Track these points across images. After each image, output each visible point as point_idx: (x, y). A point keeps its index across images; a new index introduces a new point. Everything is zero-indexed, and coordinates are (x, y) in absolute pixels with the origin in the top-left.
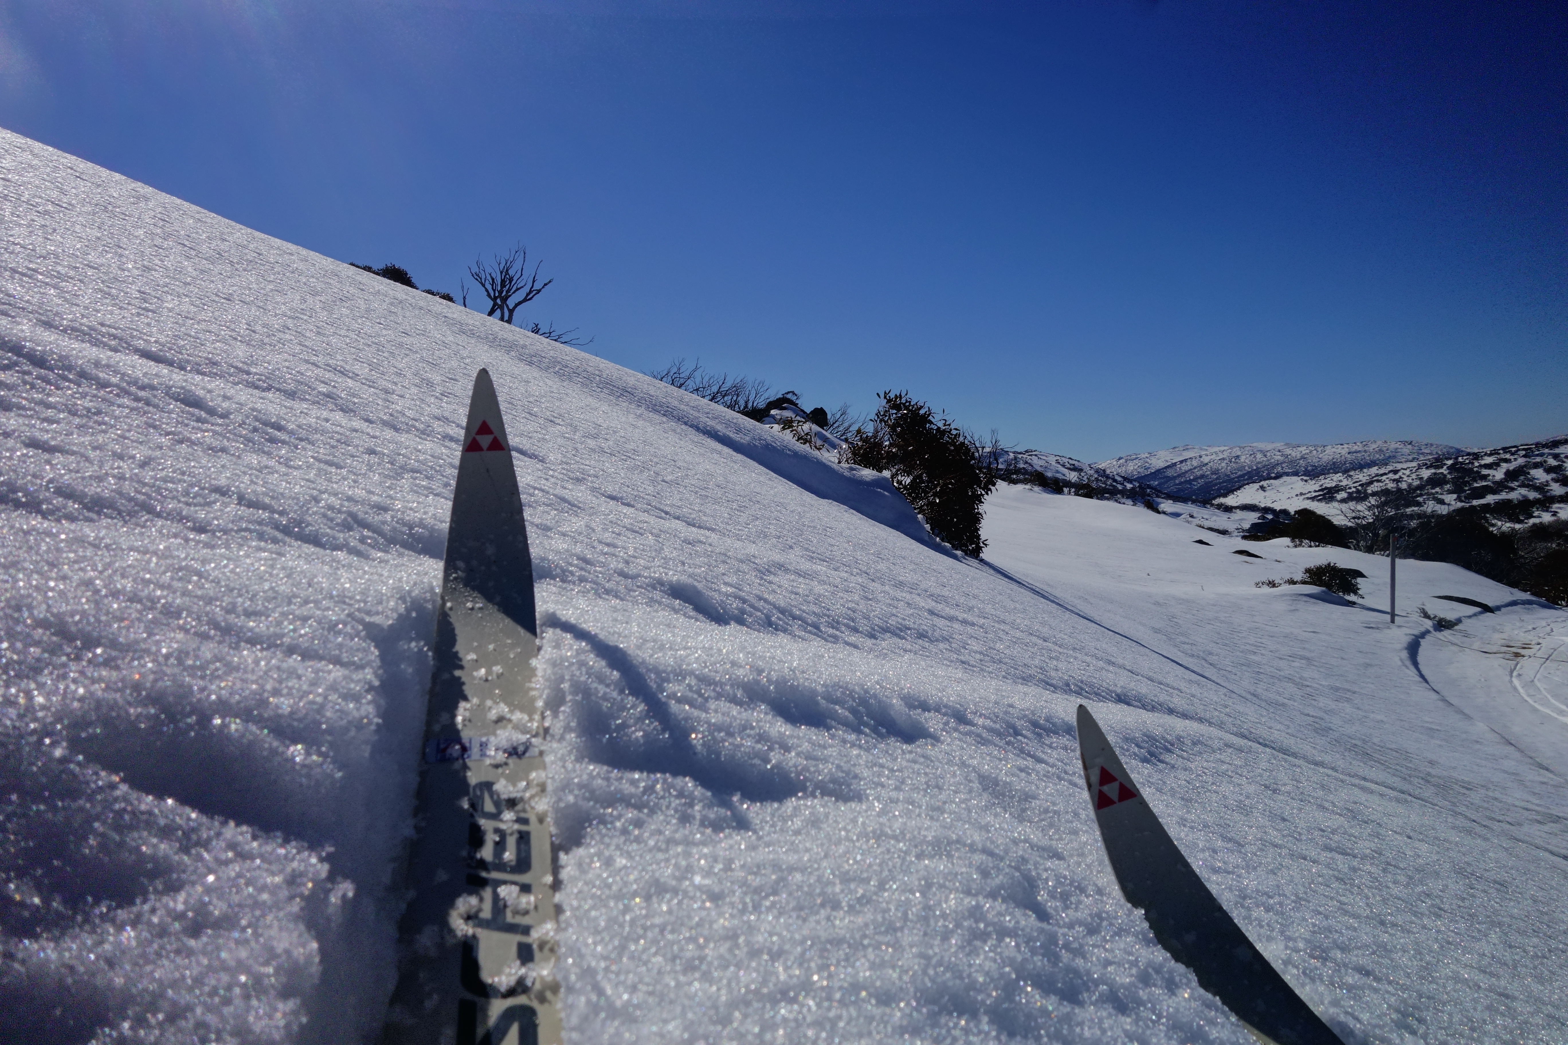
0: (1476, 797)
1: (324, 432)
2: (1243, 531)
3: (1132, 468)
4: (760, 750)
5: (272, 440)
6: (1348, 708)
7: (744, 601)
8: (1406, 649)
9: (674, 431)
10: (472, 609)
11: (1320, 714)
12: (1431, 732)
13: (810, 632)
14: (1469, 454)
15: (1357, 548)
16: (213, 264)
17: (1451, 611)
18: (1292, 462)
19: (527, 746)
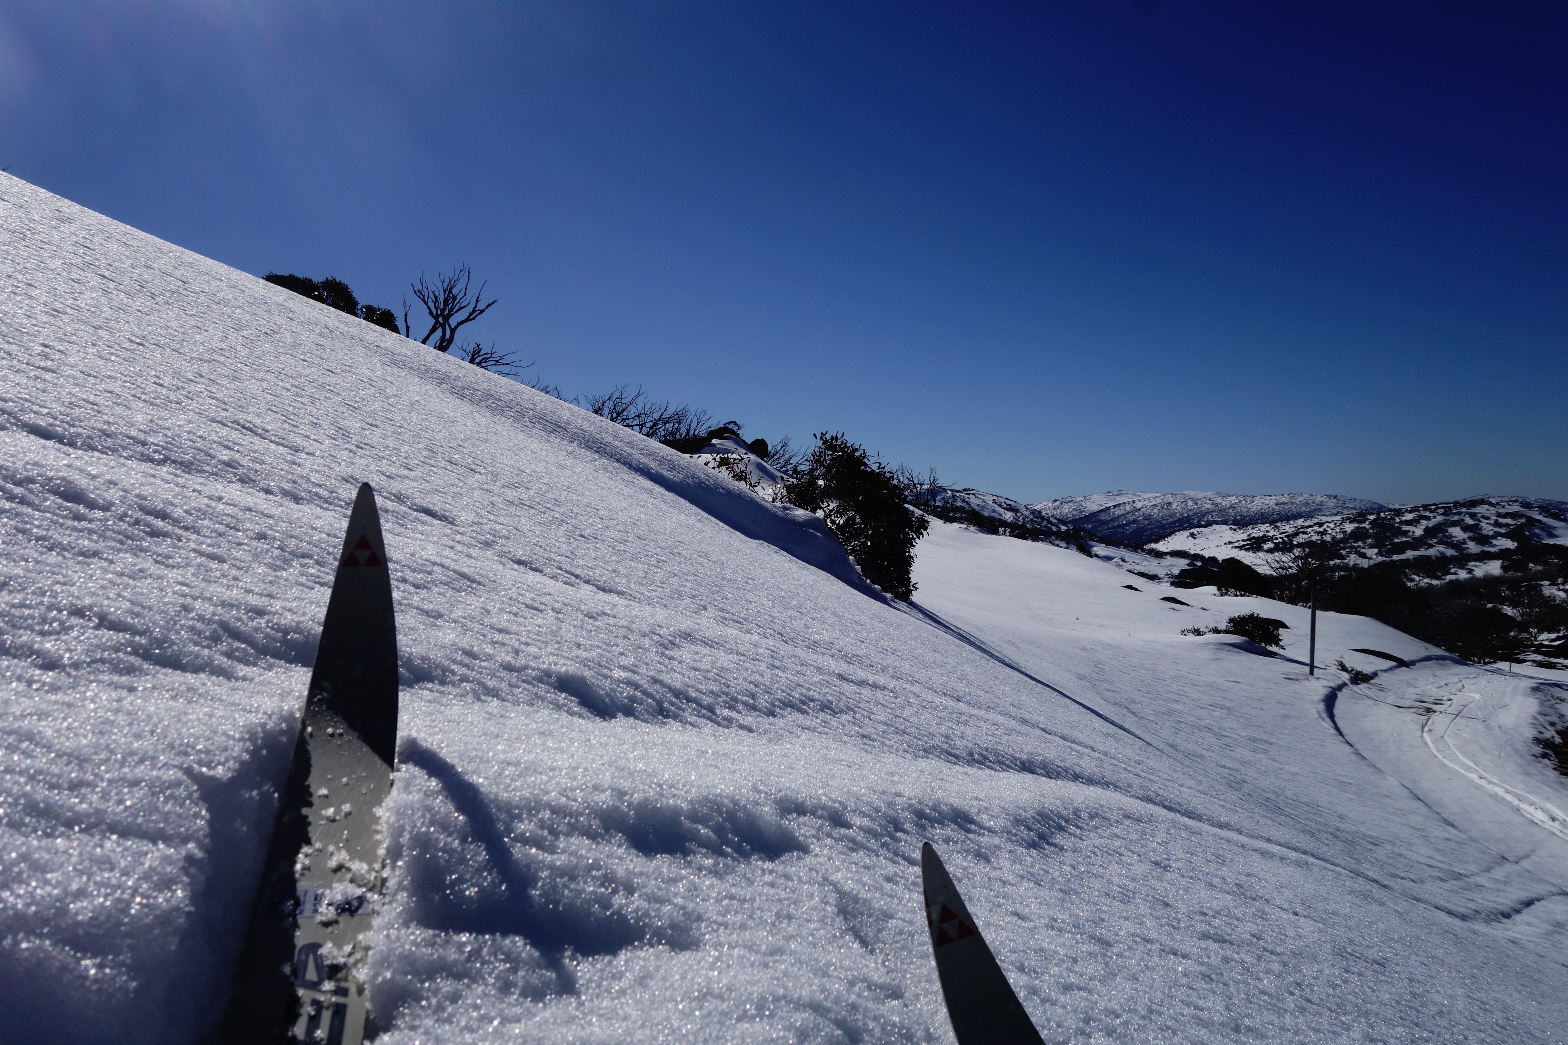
0: (1381, 853)
1: (214, 517)
2: (1173, 576)
3: (1067, 510)
4: (603, 894)
5: (155, 533)
6: (1264, 759)
7: (637, 686)
8: (1324, 701)
9: (605, 469)
10: (332, 735)
11: (1237, 765)
12: (1343, 785)
13: (704, 716)
14: (1390, 510)
15: (1281, 599)
16: (132, 298)
17: (1367, 664)
18: (1222, 511)
19: (361, 900)
